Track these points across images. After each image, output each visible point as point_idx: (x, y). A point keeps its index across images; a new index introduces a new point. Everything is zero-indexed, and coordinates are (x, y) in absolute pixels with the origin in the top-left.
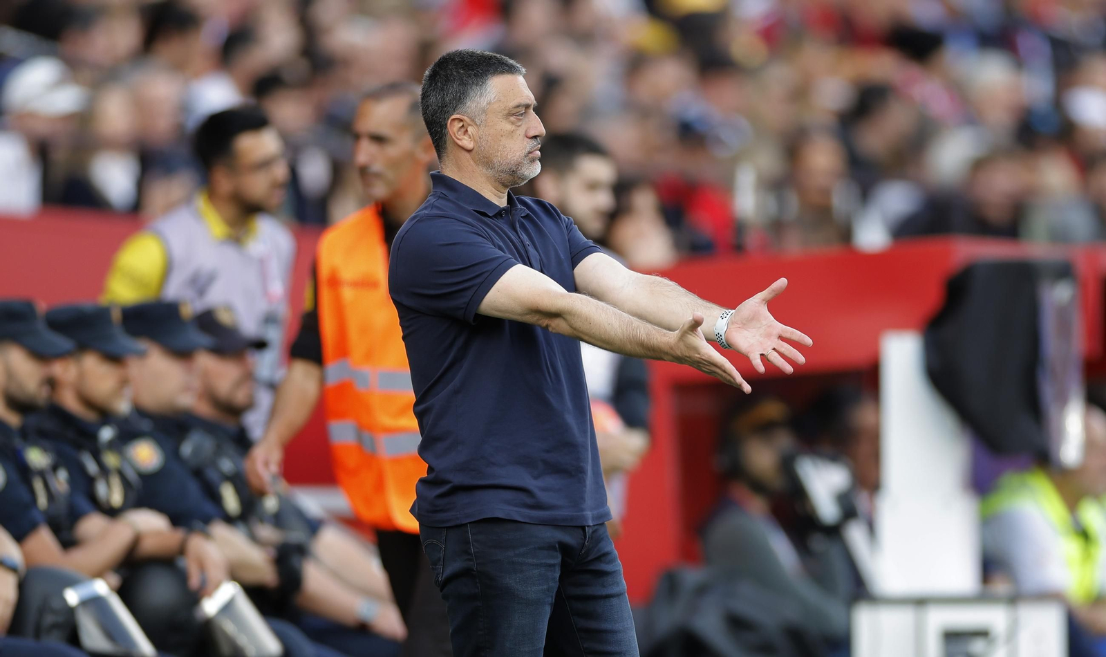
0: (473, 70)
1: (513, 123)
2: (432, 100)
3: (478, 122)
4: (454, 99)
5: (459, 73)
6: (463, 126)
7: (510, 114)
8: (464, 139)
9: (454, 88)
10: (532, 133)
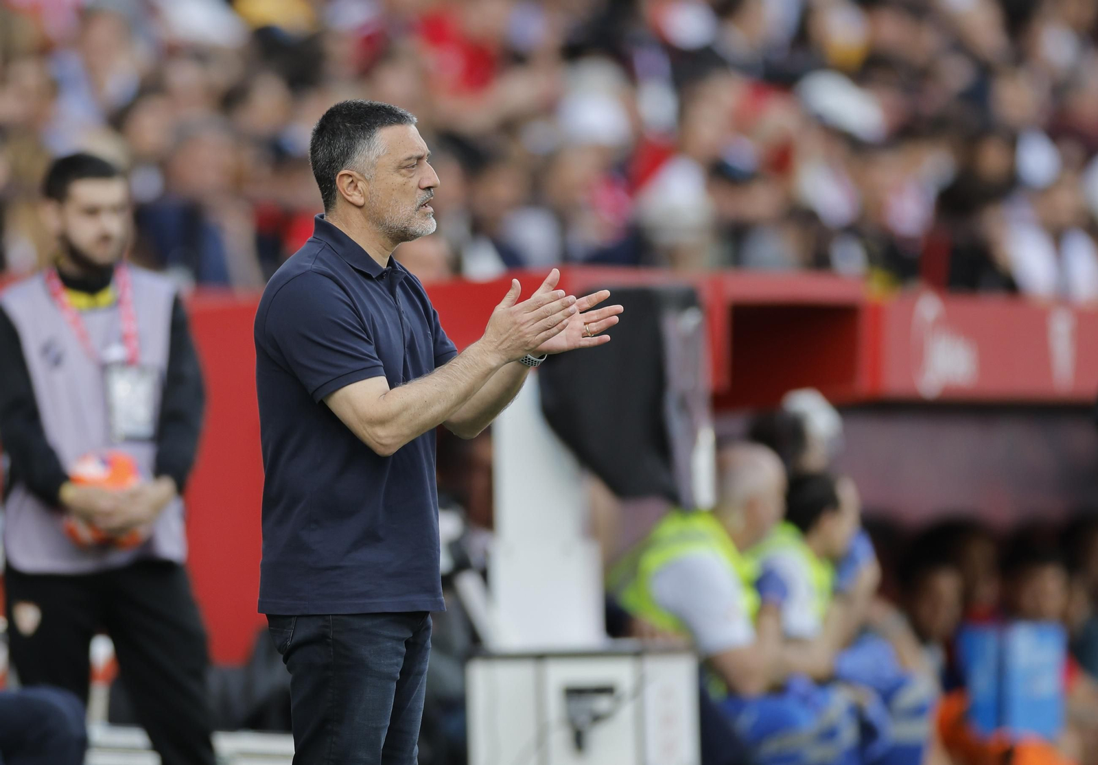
0: (360, 123)
1: (404, 176)
2: (320, 155)
3: (367, 176)
4: (342, 153)
5: (345, 126)
6: (352, 181)
7: (400, 167)
8: (354, 195)
9: (341, 142)
10: (426, 184)
